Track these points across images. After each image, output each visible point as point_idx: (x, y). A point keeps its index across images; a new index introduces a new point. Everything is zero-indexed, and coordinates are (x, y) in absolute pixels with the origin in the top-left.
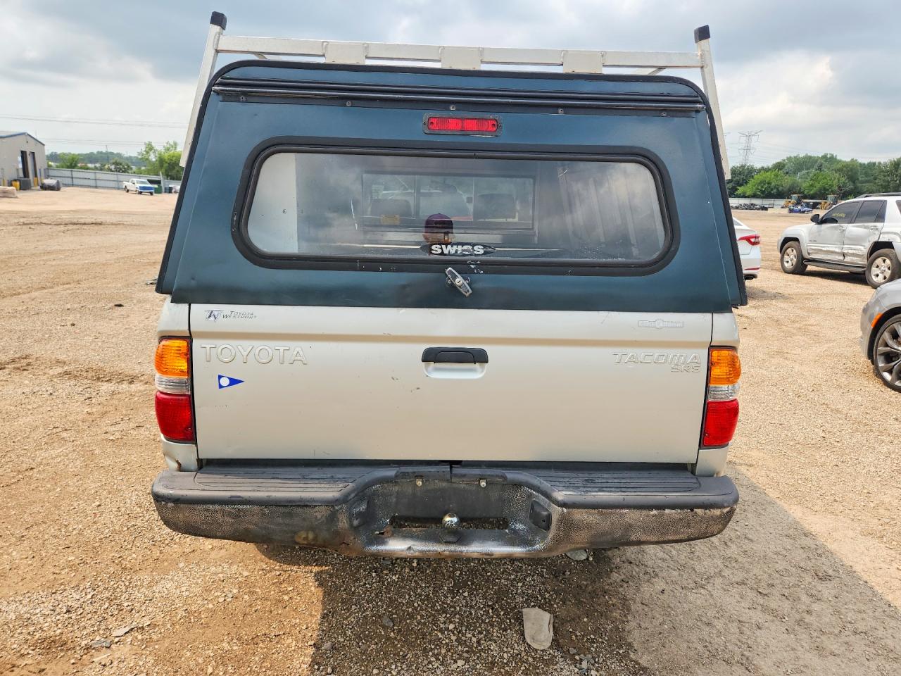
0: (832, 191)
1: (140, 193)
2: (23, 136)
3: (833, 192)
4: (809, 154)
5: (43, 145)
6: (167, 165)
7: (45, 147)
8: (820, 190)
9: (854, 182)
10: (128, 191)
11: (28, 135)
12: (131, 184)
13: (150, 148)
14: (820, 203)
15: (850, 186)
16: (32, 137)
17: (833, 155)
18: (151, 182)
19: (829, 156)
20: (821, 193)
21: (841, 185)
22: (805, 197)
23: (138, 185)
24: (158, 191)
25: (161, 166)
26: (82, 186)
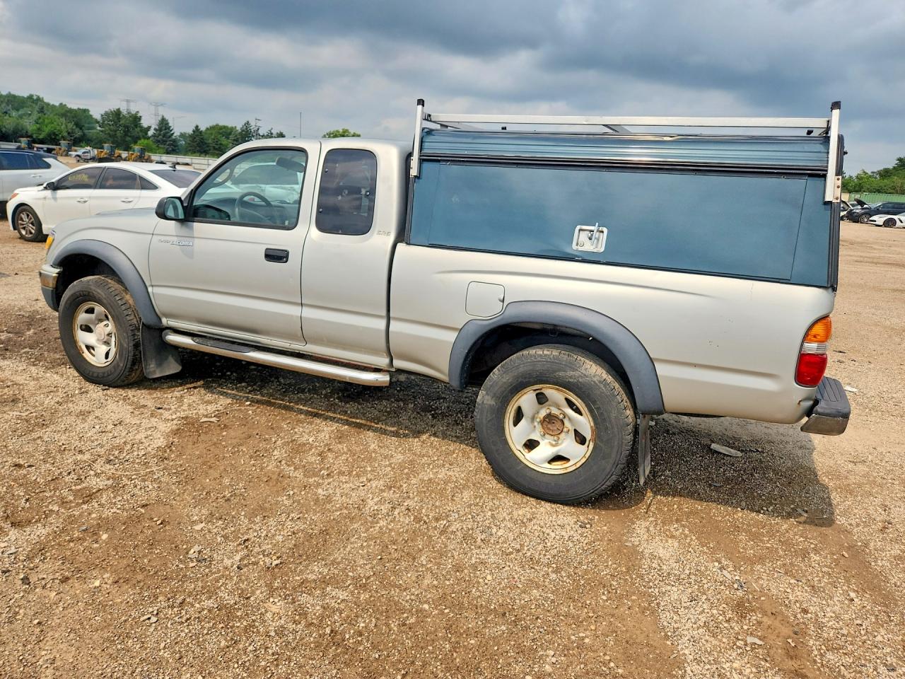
0: (63, 137)
3: (64, 139)
4: (13, 93)
8: (49, 135)
9: (81, 129)
14: (54, 149)
15: (78, 133)
17: (39, 97)
19: (35, 98)
20: (51, 138)
21: (70, 131)
22: (34, 142)
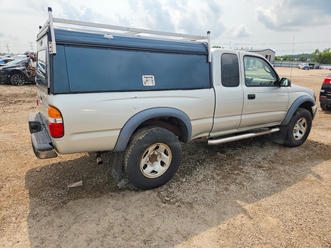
1: (304, 69)
2: (268, 50)
5: (275, 53)
6: (322, 58)
7: (276, 53)
10: (299, 68)
11: (270, 50)
12: (301, 65)
13: (317, 51)
16: (271, 50)
18: (310, 65)
23: (304, 66)
24: (312, 68)
25: (320, 58)
26: (284, 67)
